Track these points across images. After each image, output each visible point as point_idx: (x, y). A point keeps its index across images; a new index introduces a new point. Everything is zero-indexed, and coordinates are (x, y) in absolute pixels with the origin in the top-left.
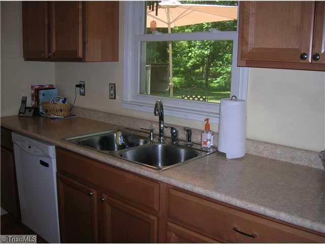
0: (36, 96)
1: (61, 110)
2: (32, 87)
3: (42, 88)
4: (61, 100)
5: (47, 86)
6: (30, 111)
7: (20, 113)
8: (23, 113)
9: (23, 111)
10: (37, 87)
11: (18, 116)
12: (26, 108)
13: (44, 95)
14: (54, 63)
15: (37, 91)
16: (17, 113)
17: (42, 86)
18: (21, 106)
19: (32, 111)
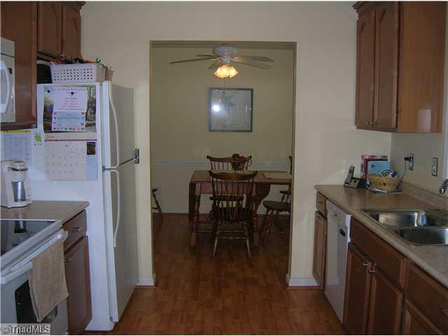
0: (365, 167)
1: (385, 184)
2: (362, 156)
3: (372, 159)
4: (391, 173)
5: (379, 158)
6: (355, 182)
7: (346, 183)
8: (348, 183)
9: (349, 182)
10: (367, 157)
11: (344, 186)
12: (353, 178)
13: (373, 166)
14: (390, 133)
15: (367, 161)
16: (343, 183)
17: (373, 156)
18: (348, 176)
19: (358, 181)
